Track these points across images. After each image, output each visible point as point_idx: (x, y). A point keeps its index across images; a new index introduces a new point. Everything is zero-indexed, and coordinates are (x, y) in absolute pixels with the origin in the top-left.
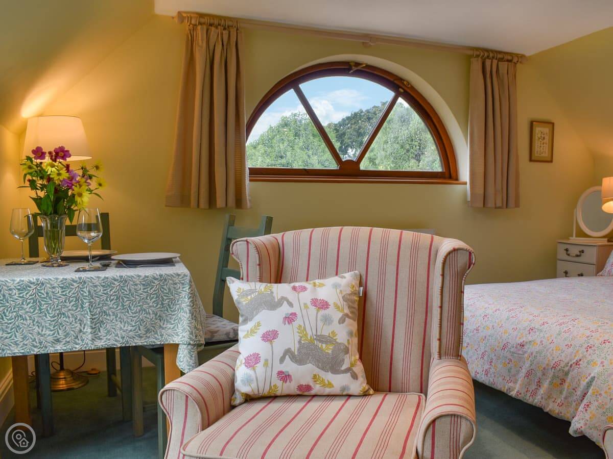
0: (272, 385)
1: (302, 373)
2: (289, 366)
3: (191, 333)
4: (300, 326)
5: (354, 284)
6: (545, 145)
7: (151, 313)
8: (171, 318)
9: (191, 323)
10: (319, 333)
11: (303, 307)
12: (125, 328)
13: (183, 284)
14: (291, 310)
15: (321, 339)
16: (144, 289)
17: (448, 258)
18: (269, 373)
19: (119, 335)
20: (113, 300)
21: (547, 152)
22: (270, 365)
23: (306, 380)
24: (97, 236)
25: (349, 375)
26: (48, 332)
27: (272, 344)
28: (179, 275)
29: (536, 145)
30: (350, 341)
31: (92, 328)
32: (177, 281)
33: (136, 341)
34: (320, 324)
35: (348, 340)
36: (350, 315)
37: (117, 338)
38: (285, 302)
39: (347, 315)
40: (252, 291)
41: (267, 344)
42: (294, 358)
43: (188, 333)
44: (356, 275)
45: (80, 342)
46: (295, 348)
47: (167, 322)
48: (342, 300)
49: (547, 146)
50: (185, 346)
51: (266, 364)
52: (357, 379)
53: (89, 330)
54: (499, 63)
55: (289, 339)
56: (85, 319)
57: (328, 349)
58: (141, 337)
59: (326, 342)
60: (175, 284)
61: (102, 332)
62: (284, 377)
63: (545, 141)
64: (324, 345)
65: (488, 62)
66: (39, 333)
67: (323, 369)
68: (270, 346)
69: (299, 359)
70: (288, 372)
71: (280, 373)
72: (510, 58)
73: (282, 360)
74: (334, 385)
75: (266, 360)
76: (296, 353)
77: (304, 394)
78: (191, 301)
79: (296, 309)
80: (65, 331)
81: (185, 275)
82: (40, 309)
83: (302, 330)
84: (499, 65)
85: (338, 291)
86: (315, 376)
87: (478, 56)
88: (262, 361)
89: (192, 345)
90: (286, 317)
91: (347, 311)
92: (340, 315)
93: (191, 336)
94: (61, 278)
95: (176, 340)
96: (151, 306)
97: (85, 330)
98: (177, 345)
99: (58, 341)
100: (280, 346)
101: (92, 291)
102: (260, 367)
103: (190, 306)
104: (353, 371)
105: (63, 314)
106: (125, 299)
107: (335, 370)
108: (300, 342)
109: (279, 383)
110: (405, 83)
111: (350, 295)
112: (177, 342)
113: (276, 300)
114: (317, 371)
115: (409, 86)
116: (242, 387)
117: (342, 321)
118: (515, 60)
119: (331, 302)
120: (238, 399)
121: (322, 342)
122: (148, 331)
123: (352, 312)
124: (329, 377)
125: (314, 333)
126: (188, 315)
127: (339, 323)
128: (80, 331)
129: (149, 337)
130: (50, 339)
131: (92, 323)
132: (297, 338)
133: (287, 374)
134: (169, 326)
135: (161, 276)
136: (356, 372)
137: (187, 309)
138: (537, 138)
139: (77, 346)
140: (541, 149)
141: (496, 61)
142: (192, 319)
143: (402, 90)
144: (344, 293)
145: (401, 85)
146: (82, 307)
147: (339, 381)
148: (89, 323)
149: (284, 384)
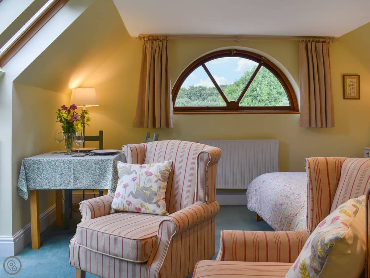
0: (124, 206)
1: (136, 202)
2: (131, 199)
3: (112, 185)
4: (138, 182)
5: (167, 166)
6: (354, 89)
7: (97, 175)
8: (105, 178)
9: (112, 181)
10: (145, 186)
11: (141, 174)
12: (87, 181)
13: (110, 163)
14: (136, 176)
15: (146, 188)
16: (95, 165)
17: (200, 156)
18: (123, 202)
19: (84, 184)
20: (82, 169)
21: (356, 93)
22: (124, 197)
23: (138, 206)
24: (82, 142)
25: (155, 205)
26: (58, 181)
27: (126, 189)
28: (109, 160)
29: (348, 89)
30: (159, 190)
31: (74, 180)
32: (108, 162)
33: (91, 187)
34: (146, 182)
35: (157, 190)
36: (161, 179)
37: (83, 185)
38: (134, 172)
39: (159, 179)
40: (123, 167)
41: (124, 189)
42: (133, 196)
43: (111, 185)
44: (170, 162)
45: (69, 185)
46: (134, 191)
47: (104, 179)
48: (159, 173)
49: (356, 89)
50: (110, 190)
51: (122, 197)
52: (160, 207)
53: (73, 181)
54: (317, 44)
55: (133, 188)
56: (71, 176)
57: (148, 193)
58: (93, 185)
59: (147, 190)
60: (107, 163)
61: (78, 182)
62: (129, 203)
63: (354, 86)
64: (146, 191)
65: (309, 44)
66: (54, 181)
67: (145, 201)
68: (125, 190)
69: (135, 196)
70: (130, 201)
71: (127, 201)
72: (324, 40)
73: (129, 196)
74: (150, 209)
75: (123, 196)
76: (135, 194)
77: (137, 211)
78: (113, 171)
79: (138, 175)
80: (64, 180)
81: (111, 160)
82: (55, 171)
83: (138, 184)
84: (317, 45)
85: (159, 169)
86: (141, 204)
87: (302, 41)
88: (121, 196)
89: (112, 190)
90: (133, 178)
91: (160, 177)
92: (156, 179)
93: (112, 186)
94: (63, 159)
95: (106, 188)
96: (97, 172)
97: (71, 181)
98: (108, 190)
99: (61, 184)
100: (129, 190)
101: (74, 165)
102: (120, 198)
103: (113, 173)
104: (158, 204)
105: (64, 174)
106: (87, 169)
107: (150, 203)
108: (136, 189)
109: (127, 206)
110: (263, 58)
111: (164, 170)
112: (107, 189)
113: (131, 171)
114: (142, 202)
115: (266, 60)
116: (114, 206)
117: (156, 182)
118: (328, 41)
119: (153, 173)
120: (112, 211)
121: (146, 190)
122: (96, 183)
123: (162, 178)
124: (147, 205)
125: (143, 186)
126: (111, 177)
127: (155, 183)
128: (70, 181)
129: (96, 186)
130: (58, 183)
131: (74, 178)
132: (136, 187)
133: (130, 202)
134: (104, 181)
135: (102, 160)
136: (160, 204)
137: (111, 174)
138: (348, 85)
139: (68, 187)
140: (351, 92)
141: (314, 43)
142: (113, 179)
143: (262, 62)
144: (161, 170)
145: (261, 59)
146: (71, 171)
147: (152, 207)
148: (73, 178)
149: (129, 206)
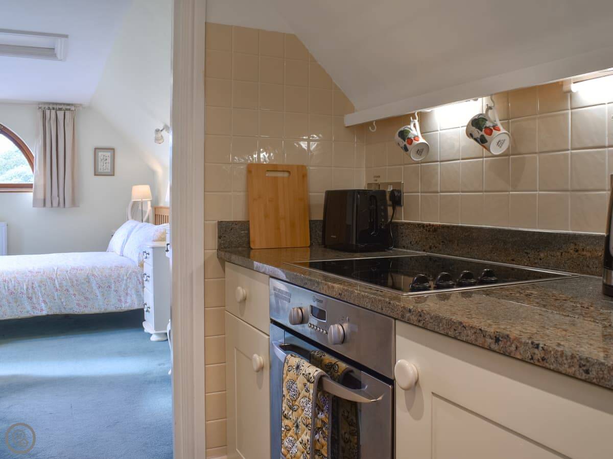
6: (107, 164)
21: (109, 168)
29: (100, 164)
49: (109, 164)
63: (107, 161)
72: (68, 107)
138: (99, 160)
140: (104, 167)
141: (54, 111)
